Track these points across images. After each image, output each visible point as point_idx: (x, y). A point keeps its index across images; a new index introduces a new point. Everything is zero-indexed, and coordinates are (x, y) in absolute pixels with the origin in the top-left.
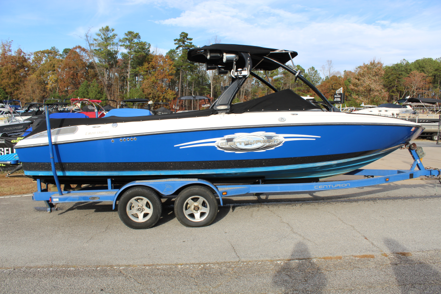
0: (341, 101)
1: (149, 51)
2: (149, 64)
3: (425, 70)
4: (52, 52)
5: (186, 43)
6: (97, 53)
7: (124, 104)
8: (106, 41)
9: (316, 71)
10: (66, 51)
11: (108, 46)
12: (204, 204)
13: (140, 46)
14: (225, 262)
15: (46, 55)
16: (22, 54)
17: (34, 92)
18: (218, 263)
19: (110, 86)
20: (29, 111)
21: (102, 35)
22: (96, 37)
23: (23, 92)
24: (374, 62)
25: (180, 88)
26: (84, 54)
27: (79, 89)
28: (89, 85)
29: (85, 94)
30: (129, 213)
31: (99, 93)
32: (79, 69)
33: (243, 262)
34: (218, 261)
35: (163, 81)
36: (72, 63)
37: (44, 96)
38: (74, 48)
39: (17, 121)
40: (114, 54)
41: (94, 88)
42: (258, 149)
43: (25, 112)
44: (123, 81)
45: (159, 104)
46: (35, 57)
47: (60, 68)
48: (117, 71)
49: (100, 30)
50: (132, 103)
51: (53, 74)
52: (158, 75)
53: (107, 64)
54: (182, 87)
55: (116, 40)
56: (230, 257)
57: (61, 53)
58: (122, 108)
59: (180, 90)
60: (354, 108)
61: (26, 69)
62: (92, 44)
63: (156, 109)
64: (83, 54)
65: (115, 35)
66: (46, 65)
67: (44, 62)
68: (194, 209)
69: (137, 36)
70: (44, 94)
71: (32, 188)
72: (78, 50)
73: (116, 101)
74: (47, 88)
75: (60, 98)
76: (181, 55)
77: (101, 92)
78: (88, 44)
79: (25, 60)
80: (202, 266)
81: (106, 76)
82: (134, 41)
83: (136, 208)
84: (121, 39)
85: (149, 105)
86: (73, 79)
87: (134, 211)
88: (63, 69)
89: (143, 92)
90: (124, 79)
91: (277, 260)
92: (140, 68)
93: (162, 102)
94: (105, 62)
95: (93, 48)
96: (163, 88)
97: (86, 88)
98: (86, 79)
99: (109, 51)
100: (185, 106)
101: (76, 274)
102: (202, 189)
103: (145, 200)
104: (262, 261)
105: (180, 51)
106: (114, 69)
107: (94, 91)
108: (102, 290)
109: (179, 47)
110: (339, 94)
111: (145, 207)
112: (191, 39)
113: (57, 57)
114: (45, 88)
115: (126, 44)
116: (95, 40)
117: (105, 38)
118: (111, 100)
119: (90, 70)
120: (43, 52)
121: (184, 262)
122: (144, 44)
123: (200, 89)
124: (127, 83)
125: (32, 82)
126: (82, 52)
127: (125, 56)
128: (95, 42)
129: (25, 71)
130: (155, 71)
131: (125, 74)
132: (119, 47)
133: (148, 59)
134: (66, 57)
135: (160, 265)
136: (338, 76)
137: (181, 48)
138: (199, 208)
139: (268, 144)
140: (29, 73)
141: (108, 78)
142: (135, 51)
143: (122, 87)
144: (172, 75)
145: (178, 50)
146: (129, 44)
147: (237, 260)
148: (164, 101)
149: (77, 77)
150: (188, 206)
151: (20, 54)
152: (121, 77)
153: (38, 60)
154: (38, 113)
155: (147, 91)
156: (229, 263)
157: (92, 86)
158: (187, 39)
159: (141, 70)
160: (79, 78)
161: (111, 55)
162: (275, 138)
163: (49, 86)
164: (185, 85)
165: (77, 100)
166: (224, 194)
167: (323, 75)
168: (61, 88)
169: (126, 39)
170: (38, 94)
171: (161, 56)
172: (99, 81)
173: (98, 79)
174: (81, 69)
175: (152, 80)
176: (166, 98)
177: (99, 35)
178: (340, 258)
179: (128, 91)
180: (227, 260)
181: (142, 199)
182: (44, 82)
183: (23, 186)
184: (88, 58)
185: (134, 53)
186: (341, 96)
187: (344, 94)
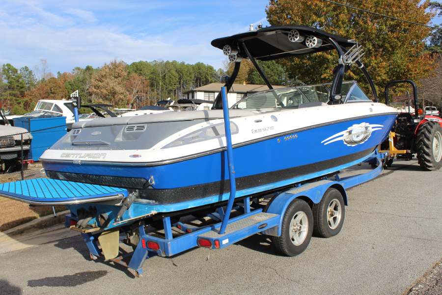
3: (142, 73)
9: (31, 72)
12: (335, 208)
24: (115, 62)
103: (302, 215)
110: (75, 98)
111: (300, 225)
139: (365, 135)
162: (368, 129)
167: (38, 77)
186: (77, 100)
187: (80, 98)
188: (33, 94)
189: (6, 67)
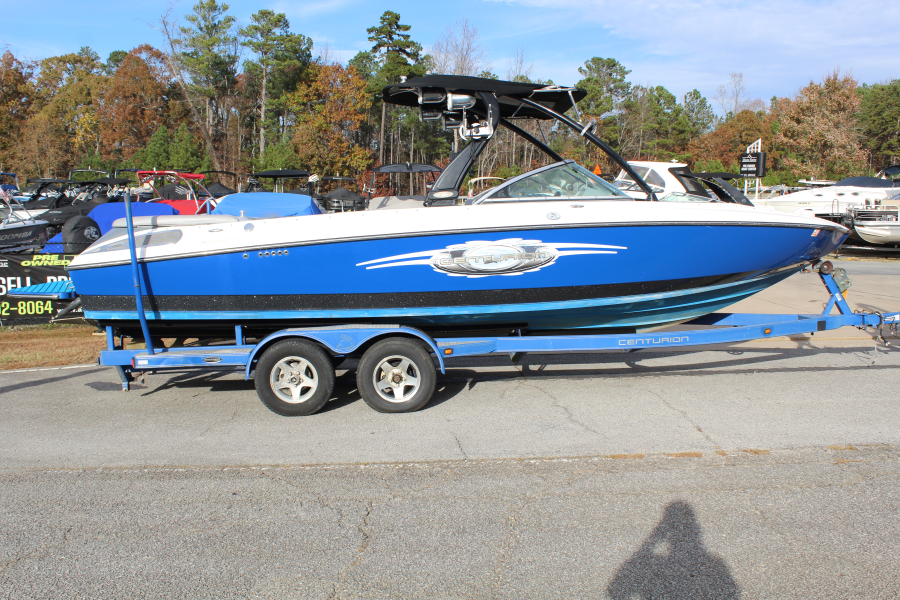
0: (756, 173)
1: (309, 56)
2: (309, 86)
4: (83, 61)
5: (395, 37)
6: (188, 60)
7: (254, 181)
8: (210, 34)
9: (703, 103)
10: (116, 57)
11: (213, 45)
12: (410, 371)
13: (288, 45)
14: (440, 461)
15: (68, 66)
16: (15, 64)
17: (43, 153)
18: (428, 462)
19: (218, 138)
20: (40, 199)
21: (200, 18)
22: (187, 25)
23: (19, 155)
24: (835, 79)
25: (382, 141)
26: (159, 65)
27: (149, 147)
28: (172, 137)
29: (163, 159)
30: (275, 386)
31: (193, 155)
32: (147, 99)
33: (472, 461)
34: (429, 460)
35: (342, 127)
36: (130, 87)
37: (65, 164)
38: (135, 51)
39: (19, 220)
40: (227, 64)
41: (183, 144)
42: (510, 270)
43: (30, 201)
44: (249, 125)
45: (333, 181)
46: (44, 73)
47: (102, 96)
48: (235, 104)
49: (196, 9)
50: (271, 180)
51: (87, 111)
52: (331, 113)
53: (212, 87)
54: (387, 140)
55: (232, 32)
56: (451, 454)
57: (104, 60)
58: (252, 190)
59: (381, 147)
60: (784, 188)
61: (24, 100)
62: (177, 42)
63: (326, 191)
64: (156, 64)
65: (230, 20)
66: (69, 91)
67: (65, 83)
68: (393, 380)
69: (282, 21)
70: (66, 158)
71: (78, 353)
72: (144, 56)
73: (235, 175)
74: (74, 143)
75: (104, 167)
76: (385, 66)
77: (198, 154)
78: (168, 41)
79: (21, 79)
80: (401, 466)
81: (210, 113)
82: (274, 34)
83: (288, 377)
84: (245, 29)
85: (311, 183)
86: (133, 122)
87: (284, 383)
88: (110, 100)
89: (296, 151)
90: (251, 121)
91: (530, 459)
92: (289, 96)
93: (341, 175)
94: (207, 82)
95: (179, 50)
96: (342, 142)
97: (162, 145)
98: (165, 123)
99: (216, 56)
100: (395, 184)
101: (189, 475)
102: (407, 343)
103: (305, 363)
104: (504, 460)
105: (382, 55)
106: (228, 100)
107: (182, 152)
108: (234, 494)
109: (379, 46)
110: (754, 155)
111: (303, 376)
112: (407, 28)
113: (95, 70)
114: (68, 144)
115: (255, 41)
116: (184, 31)
117: (207, 27)
118: (222, 172)
119: (172, 102)
120: (63, 60)
121: (371, 461)
122: (298, 41)
123: (427, 145)
124: (258, 131)
125: (37, 130)
126: (153, 59)
127: (252, 70)
128: (184, 35)
129: (22, 104)
130: (323, 103)
131: (255, 110)
132: (240, 47)
133: (308, 74)
134: (117, 72)
135: (329, 465)
136: (756, 111)
137: (384, 50)
138: (401, 379)
139: (527, 261)
140: (31, 108)
141: (214, 120)
142: (276, 57)
143: (248, 140)
144: (363, 111)
145: (377, 54)
146: (261, 40)
147: (462, 457)
148: (346, 173)
149: (143, 118)
150: (383, 374)
151: (10, 65)
152: (245, 117)
153: (51, 78)
154: (62, 202)
155: (305, 151)
156: (447, 462)
157: (176, 140)
158: (398, 27)
159: (292, 100)
160: (147, 120)
161: (221, 68)
162: (541, 250)
163: (78, 140)
164: (395, 134)
165: (151, 174)
166: (447, 352)
167: (720, 108)
168: (105, 143)
169: (256, 28)
170: (52, 158)
171: (337, 69)
172: (193, 127)
173: (192, 123)
174: (152, 101)
175: (317, 125)
176: (349, 167)
177: (193, 20)
178: (641, 457)
179: (262, 150)
180: (445, 458)
181: (298, 362)
182: (67, 129)
183: (59, 351)
184: (167, 74)
185: (275, 62)
186: (758, 159)
187: (765, 155)
188: (703, 145)
189: (655, 93)
